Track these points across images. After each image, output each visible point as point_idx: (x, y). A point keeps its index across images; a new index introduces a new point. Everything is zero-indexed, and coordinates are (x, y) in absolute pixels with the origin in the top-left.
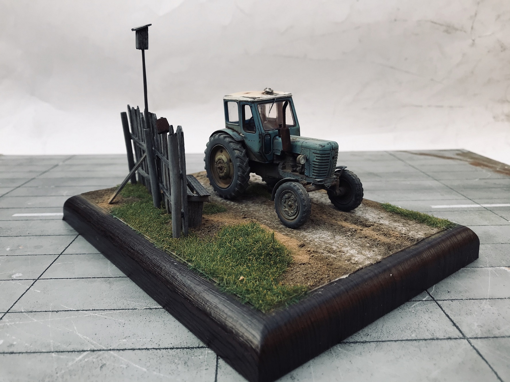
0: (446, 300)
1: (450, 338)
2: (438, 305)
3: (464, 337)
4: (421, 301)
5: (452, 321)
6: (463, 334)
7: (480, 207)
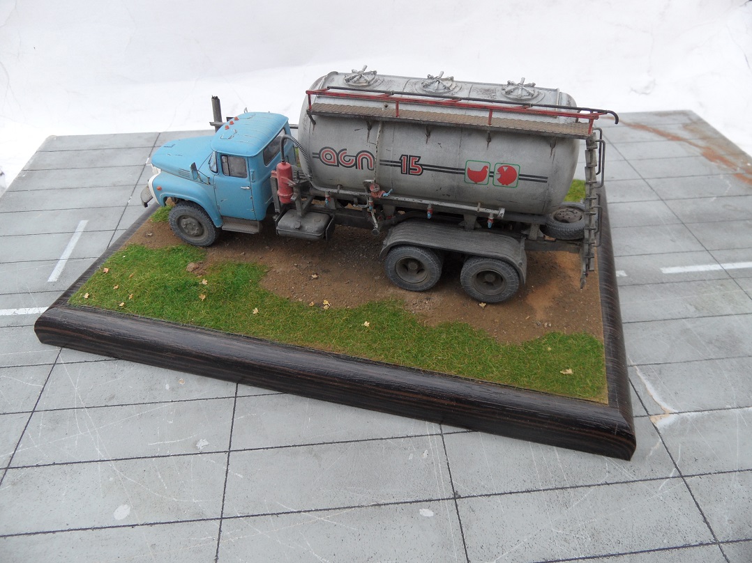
0: (694, 476)
1: (701, 544)
2: (687, 485)
3: (716, 542)
4: (668, 478)
5: (703, 515)
6: (714, 536)
7: (721, 271)
